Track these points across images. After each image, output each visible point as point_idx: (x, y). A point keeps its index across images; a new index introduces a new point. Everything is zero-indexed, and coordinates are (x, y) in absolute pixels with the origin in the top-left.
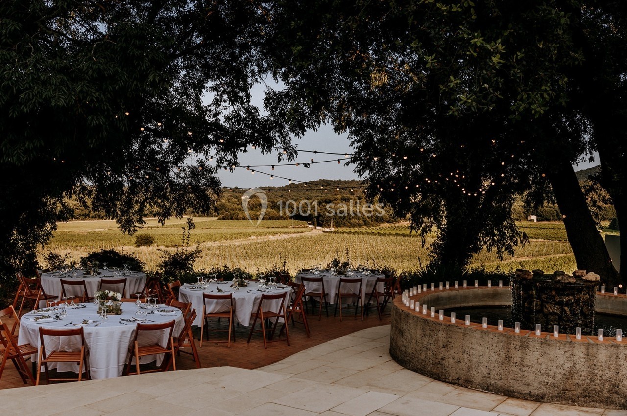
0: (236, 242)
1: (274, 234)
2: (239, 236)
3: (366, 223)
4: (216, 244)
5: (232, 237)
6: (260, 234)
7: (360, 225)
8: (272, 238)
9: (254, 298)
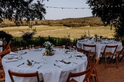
0: (52, 30)
1: (60, 29)
2: (53, 29)
3: (78, 27)
4: (48, 31)
5: (51, 29)
6: (57, 29)
7: (77, 27)
8: (59, 29)
9: (60, 72)
